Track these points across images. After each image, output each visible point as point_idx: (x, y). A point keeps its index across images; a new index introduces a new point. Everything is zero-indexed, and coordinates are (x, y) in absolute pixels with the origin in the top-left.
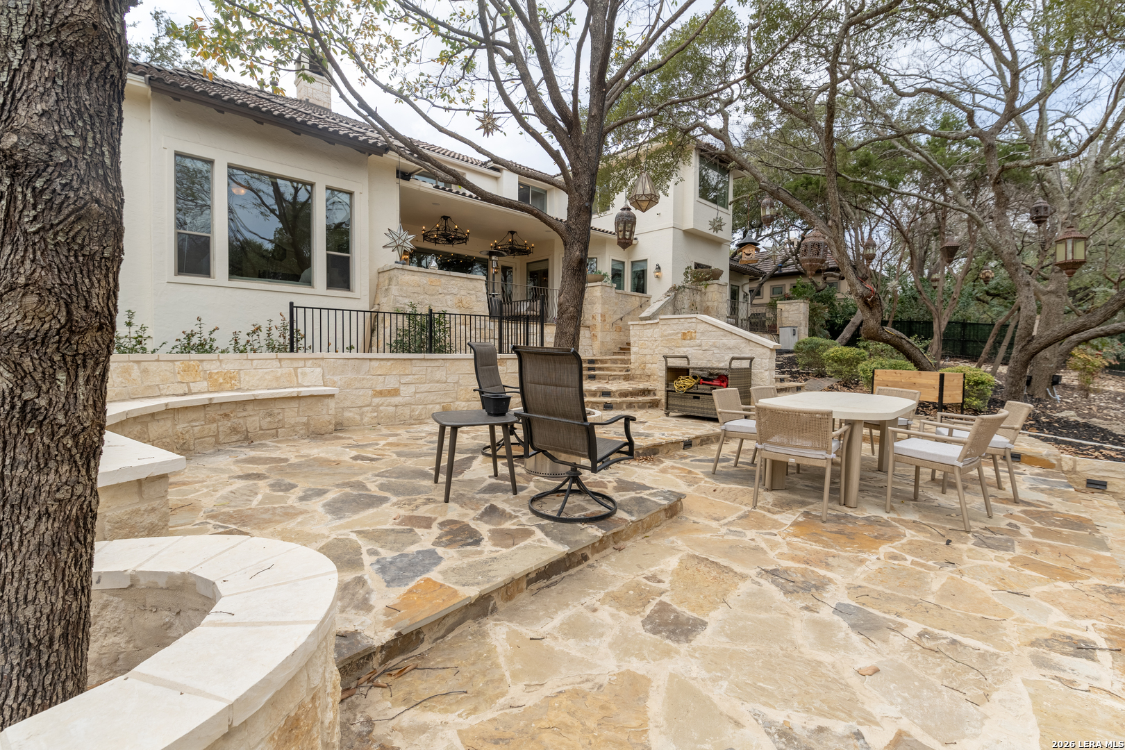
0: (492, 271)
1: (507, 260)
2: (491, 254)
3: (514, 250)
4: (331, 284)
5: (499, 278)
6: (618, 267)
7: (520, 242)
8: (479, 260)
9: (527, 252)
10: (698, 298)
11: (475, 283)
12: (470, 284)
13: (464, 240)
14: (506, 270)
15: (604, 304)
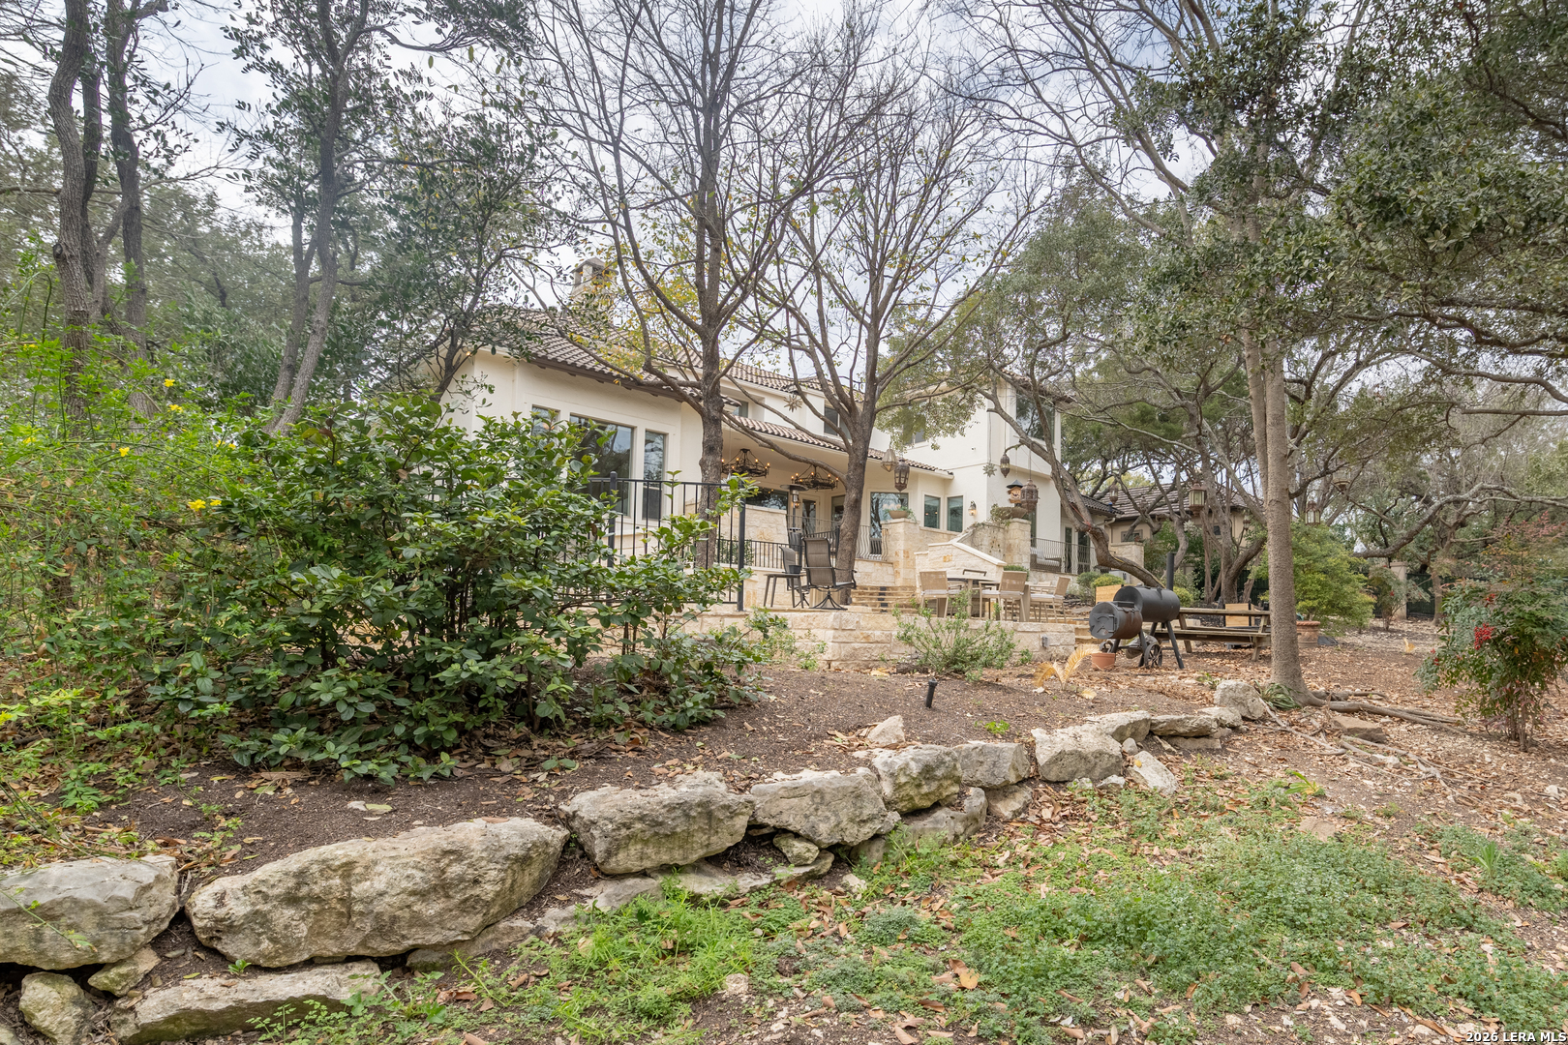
0: (792, 505)
1: (810, 494)
2: (792, 488)
3: (816, 484)
4: (646, 515)
5: (799, 513)
6: (934, 503)
7: (823, 475)
8: (776, 492)
9: (832, 486)
10: (1000, 536)
11: (776, 517)
12: (772, 518)
13: (765, 473)
14: (808, 503)
15: (906, 540)
